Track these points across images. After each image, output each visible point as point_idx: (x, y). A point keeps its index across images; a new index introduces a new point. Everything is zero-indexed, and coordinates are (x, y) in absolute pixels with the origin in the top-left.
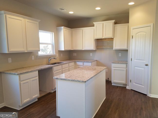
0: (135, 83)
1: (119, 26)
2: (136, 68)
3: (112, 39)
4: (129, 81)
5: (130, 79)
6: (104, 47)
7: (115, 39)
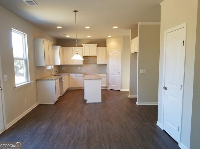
0: (113, 85)
1: (100, 48)
2: (113, 75)
3: (95, 57)
4: (109, 84)
5: (109, 83)
6: (89, 63)
7: (97, 57)
